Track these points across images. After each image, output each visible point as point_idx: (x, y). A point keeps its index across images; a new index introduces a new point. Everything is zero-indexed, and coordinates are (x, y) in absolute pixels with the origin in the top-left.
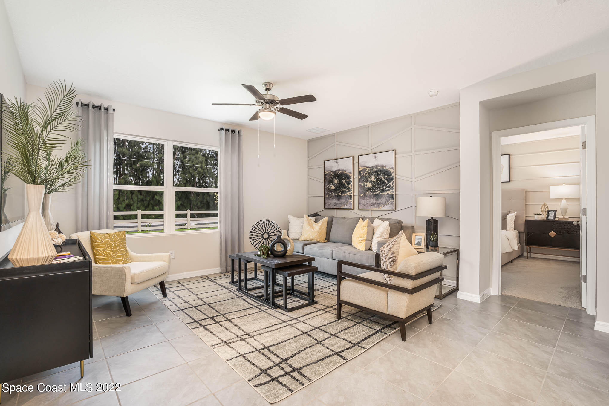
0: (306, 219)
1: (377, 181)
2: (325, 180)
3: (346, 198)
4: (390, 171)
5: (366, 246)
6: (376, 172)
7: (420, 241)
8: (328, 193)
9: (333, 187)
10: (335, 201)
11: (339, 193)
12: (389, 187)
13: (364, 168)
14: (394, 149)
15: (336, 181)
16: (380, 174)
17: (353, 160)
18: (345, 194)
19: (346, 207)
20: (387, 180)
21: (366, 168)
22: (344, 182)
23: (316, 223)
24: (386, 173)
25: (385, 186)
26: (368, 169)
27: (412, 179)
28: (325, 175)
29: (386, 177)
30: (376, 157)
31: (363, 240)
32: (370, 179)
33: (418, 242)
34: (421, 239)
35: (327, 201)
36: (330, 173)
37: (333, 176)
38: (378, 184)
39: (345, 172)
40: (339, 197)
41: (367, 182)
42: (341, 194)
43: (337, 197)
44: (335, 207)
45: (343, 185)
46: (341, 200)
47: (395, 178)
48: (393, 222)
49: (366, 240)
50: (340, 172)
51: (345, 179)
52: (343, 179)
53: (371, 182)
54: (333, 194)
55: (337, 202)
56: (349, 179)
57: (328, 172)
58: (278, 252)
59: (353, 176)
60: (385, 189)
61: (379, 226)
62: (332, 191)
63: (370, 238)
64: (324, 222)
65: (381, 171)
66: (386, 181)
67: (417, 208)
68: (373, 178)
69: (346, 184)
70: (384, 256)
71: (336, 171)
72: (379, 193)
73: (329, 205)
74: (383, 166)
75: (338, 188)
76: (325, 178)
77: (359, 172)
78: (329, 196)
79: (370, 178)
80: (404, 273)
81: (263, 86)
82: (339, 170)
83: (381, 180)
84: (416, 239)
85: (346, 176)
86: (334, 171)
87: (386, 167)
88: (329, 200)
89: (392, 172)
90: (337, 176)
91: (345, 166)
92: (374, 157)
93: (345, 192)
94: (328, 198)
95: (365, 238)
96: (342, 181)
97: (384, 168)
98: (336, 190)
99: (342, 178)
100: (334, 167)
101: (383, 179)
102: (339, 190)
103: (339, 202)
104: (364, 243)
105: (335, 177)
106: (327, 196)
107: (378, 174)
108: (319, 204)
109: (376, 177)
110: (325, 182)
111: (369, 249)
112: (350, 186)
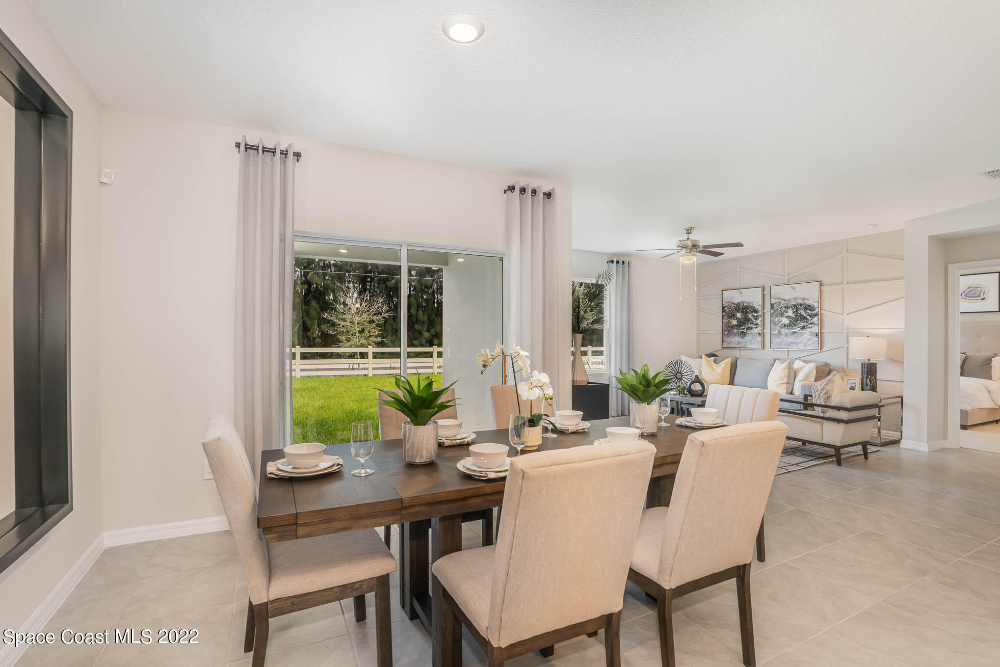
0: (705, 360)
1: (796, 316)
2: (724, 313)
3: (753, 335)
4: (813, 305)
5: (787, 390)
6: (795, 306)
7: (853, 385)
8: (727, 330)
9: (734, 322)
10: (737, 339)
11: (744, 329)
12: (811, 323)
13: (778, 300)
14: (820, 279)
15: (739, 315)
16: (800, 309)
17: (763, 290)
18: (752, 331)
19: (753, 346)
20: (810, 316)
21: (780, 301)
22: (750, 316)
23: (717, 365)
24: (808, 307)
25: (807, 322)
26: (784, 302)
27: (843, 314)
28: (723, 308)
29: (809, 312)
30: (794, 288)
31: (782, 384)
32: (786, 314)
33: (851, 386)
34: (855, 383)
35: (726, 339)
36: (731, 305)
37: (734, 309)
38: (797, 320)
39: (751, 305)
40: (743, 334)
41: (782, 317)
42: (747, 330)
43: (741, 334)
44: (737, 346)
45: (749, 320)
46: (745, 338)
47: (821, 313)
48: (819, 364)
49: (787, 384)
50: (745, 304)
51: (752, 312)
52: (749, 313)
53: (788, 317)
54: (735, 331)
55: (740, 340)
56: (757, 313)
57: (727, 304)
58: (697, 391)
59: (763, 310)
60: (807, 325)
61: (802, 368)
62: (733, 327)
63: (792, 382)
64: (726, 364)
65: (801, 305)
66: (808, 317)
67: (850, 348)
68: (790, 313)
69: (753, 319)
70: (817, 394)
71: (738, 303)
72: (799, 330)
73: (729, 343)
74: (803, 299)
75: (741, 323)
76: (723, 310)
77: (772, 305)
78: (729, 333)
79: (786, 312)
80: (840, 406)
81: (684, 230)
82: (743, 302)
83: (801, 316)
84: (849, 384)
85: (753, 309)
86: (736, 302)
87: (808, 300)
88: (729, 337)
89: (816, 306)
90: (740, 309)
91: (753, 298)
92: (792, 288)
93: (752, 328)
94: (728, 335)
95: (786, 381)
96: (747, 316)
97: (806, 301)
98: (738, 326)
99: (747, 312)
100: (736, 298)
101: (804, 314)
102: (742, 326)
103: (743, 340)
104: (785, 386)
105: (737, 310)
106: (726, 333)
107: (797, 309)
108: (715, 342)
109: (795, 312)
110: (723, 316)
111: (791, 394)
112: (758, 321)
